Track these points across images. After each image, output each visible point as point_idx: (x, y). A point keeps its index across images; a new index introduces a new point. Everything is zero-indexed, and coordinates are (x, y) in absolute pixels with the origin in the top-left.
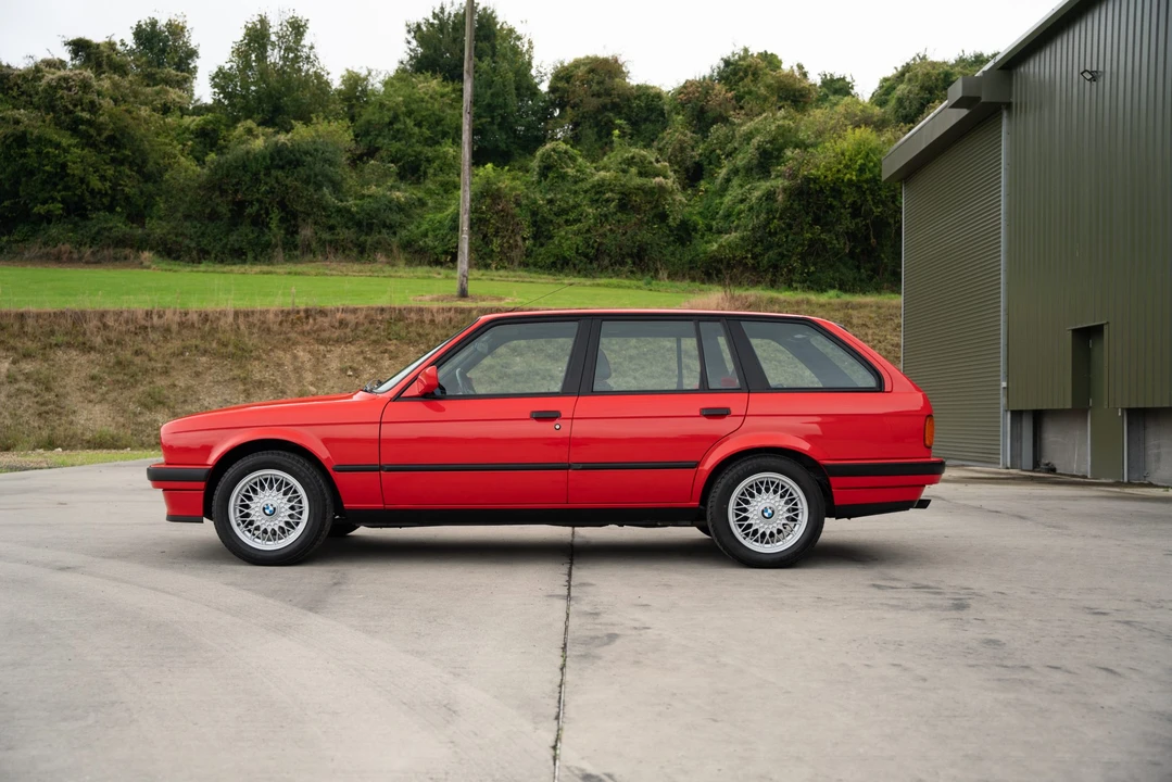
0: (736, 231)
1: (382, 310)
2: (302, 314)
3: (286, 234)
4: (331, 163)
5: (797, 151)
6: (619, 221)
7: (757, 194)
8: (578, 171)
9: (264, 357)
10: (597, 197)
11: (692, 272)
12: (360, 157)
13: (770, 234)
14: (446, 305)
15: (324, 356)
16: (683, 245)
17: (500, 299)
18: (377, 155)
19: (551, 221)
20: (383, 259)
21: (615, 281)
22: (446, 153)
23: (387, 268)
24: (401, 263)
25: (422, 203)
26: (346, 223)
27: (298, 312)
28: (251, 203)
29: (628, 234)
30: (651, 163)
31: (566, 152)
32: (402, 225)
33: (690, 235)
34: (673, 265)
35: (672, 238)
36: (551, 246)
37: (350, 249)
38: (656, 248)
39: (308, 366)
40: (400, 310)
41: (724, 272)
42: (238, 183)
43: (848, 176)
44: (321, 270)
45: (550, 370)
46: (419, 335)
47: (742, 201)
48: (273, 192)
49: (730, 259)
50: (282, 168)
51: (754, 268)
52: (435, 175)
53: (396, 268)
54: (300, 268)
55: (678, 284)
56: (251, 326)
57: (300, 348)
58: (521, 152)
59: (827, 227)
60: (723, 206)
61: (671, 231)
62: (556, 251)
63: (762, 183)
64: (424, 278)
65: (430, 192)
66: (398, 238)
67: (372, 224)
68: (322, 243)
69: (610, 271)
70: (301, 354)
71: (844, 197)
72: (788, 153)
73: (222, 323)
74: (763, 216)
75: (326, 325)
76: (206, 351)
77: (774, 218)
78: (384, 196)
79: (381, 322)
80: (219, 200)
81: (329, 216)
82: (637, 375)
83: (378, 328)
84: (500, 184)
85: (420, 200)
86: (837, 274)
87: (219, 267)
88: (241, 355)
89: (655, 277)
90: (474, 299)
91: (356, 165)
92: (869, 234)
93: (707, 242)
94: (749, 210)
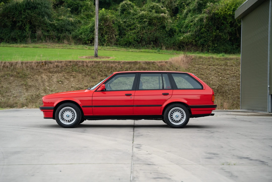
0: (189, 32)
1: (70, 62)
2: (44, 63)
3: (32, 33)
4: (48, 8)
5: (211, 3)
6: (149, 29)
7: (197, 19)
8: (134, 11)
9: (32, 77)
10: (141, 20)
11: (174, 47)
12: (57, 5)
13: (201, 33)
14: (90, 60)
15: (51, 77)
16: (171, 37)
17: (109, 58)
18: (63, 4)
19: (125, 29)
20: (67, 42)
21: (147, 50)
22: (88, 4)
23: (68, 46)
24: (73, 44)
25: (80, 22)
26: (53, 29)
27: (42, 62)
28: (19, 22)
29: (152, 34)
30: (160, 8)
31: (130, 4)
32: (73, 30)
33: (173, 33)
34: (167, 44)
35: (167, 35)
36: (125, 38)
37: (55, 38)
38: (161, 38)
39: (46, 80)
40: (76, 62)
41: (185, 47)
42: (14, 15)
43: (229, 12)
44: (45, 46)
45: (125, 82)
46: (83, 70)
47: (192, 22)
48: (27, 18)
49: (187, 42)
50: (30, 9)
51: (196, 45)
52: (84, 12)
53: (71, 46)
54: (37, 45)
55: (169, 51)
56: (27, 67)
57: (43, 74)
58: (114, 3)
59: (221, 30)
60: (185, 23)
61: (167, 32)
62: (127, 40)
63: (199, 15)
64: (81, 49)
65: (82, 18)
66: (72, 35)
67: (63, 30)
68: (45, 36)
69: (145, 47)
70: (44, 76)
71: (228, 20)
72: (208, 4)
73: (17, 66)
74: (199, 27)
75: (52, 67)
76: (12, 76)
77: (203, 28)
78: (67, 20)
79: (70, 66)
80: (7, 20)
81: (47, 27)
82: (154, 83)
83: (69, 68)
84: (107, 16)
85: (79, 21)
86: (225, 47)
87: (8, 45)
88: (24, 77)
89: (161, 49)
90: (100, 58)
91: (56, 8)
92: (236, 32)
93: (179, 36)
94: (194, 25)
